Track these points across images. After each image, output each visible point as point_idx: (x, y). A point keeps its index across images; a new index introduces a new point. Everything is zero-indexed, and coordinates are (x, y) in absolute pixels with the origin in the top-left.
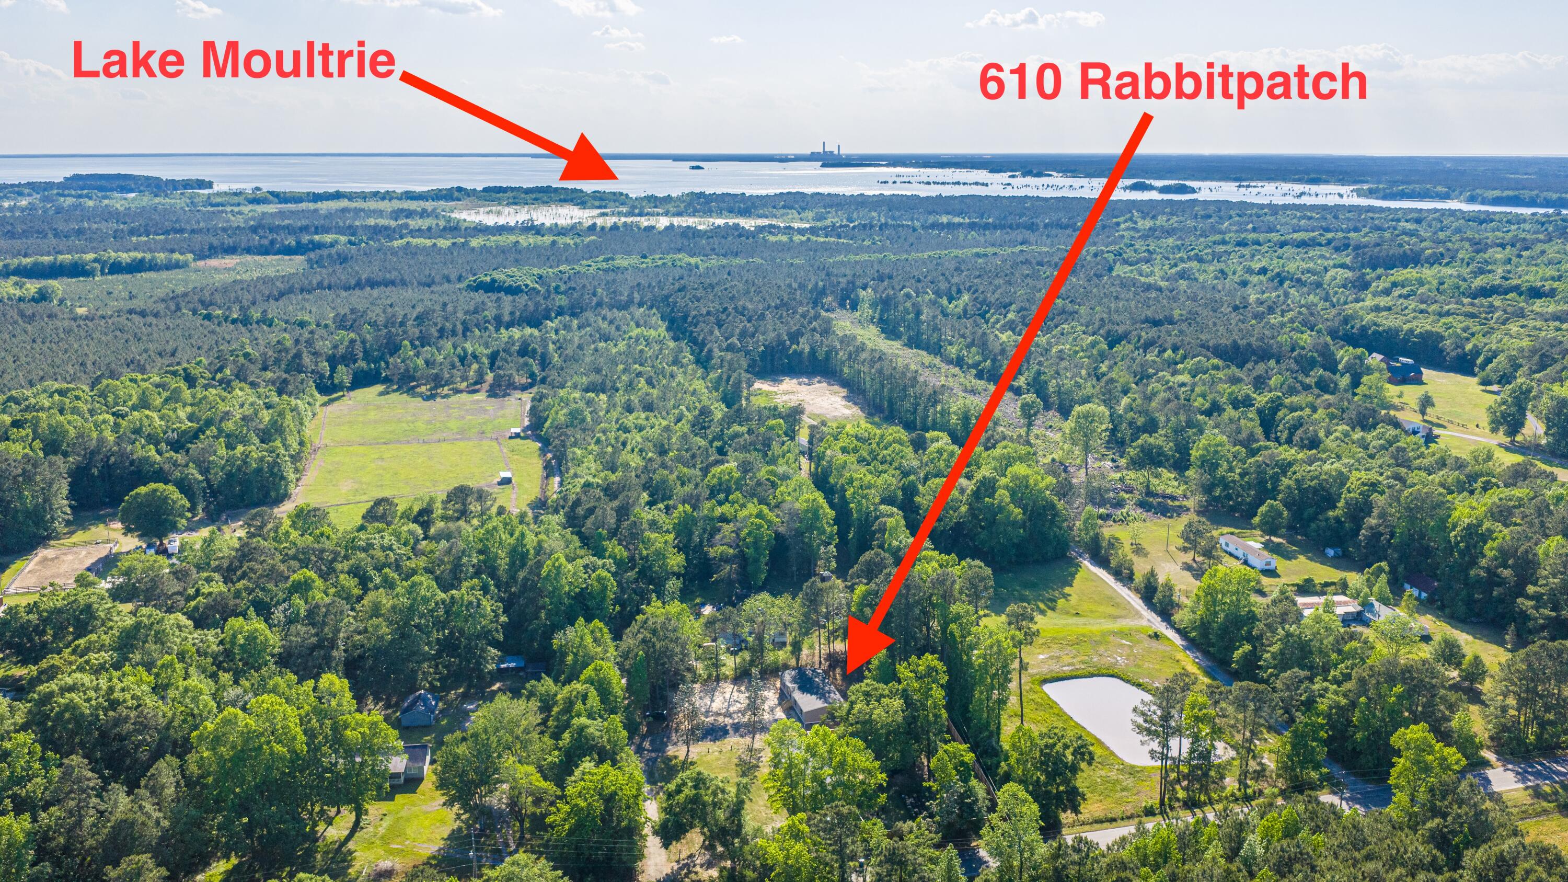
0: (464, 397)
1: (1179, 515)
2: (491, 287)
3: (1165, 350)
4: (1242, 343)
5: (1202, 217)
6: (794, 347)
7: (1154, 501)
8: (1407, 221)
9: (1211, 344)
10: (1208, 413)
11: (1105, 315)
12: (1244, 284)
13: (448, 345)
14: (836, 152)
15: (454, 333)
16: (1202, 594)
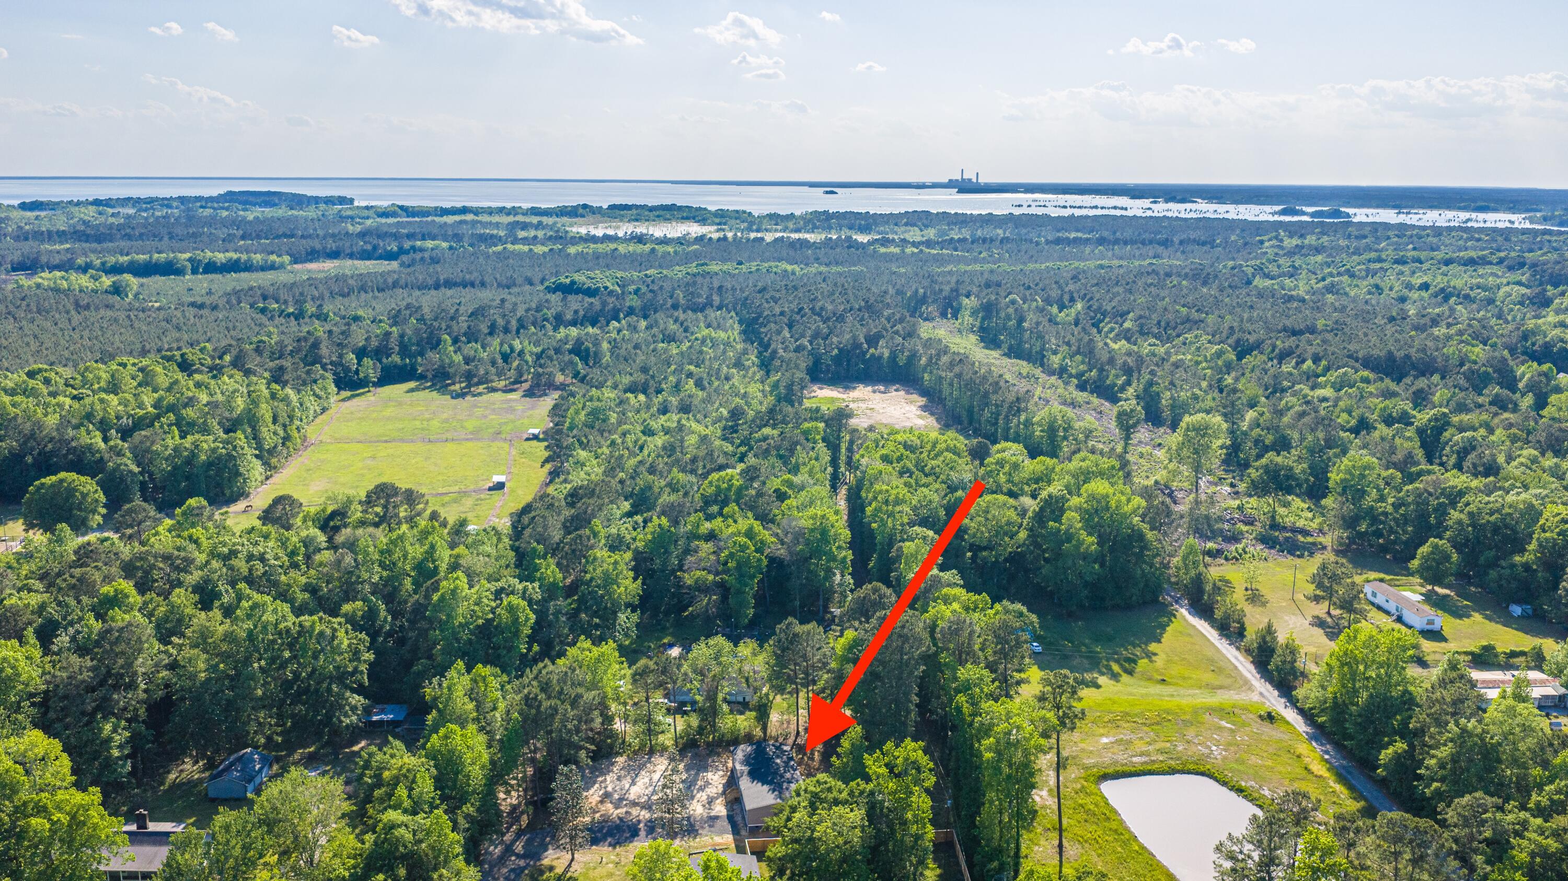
0: (498, 396)
1: (1311, 554)
2: (570, 289)
3: (1303, 361)
4: (1399, 354)
5: (1357, 237)
6: (872, 350)
7: (1281, 536)
9: (1360, 355)
10: (1356, 431)
11: (1235, 324)
12: (1403, 300)
13: (495, 342)
14: (974, 180)
15: (506, 330)
16: (1334, 663)
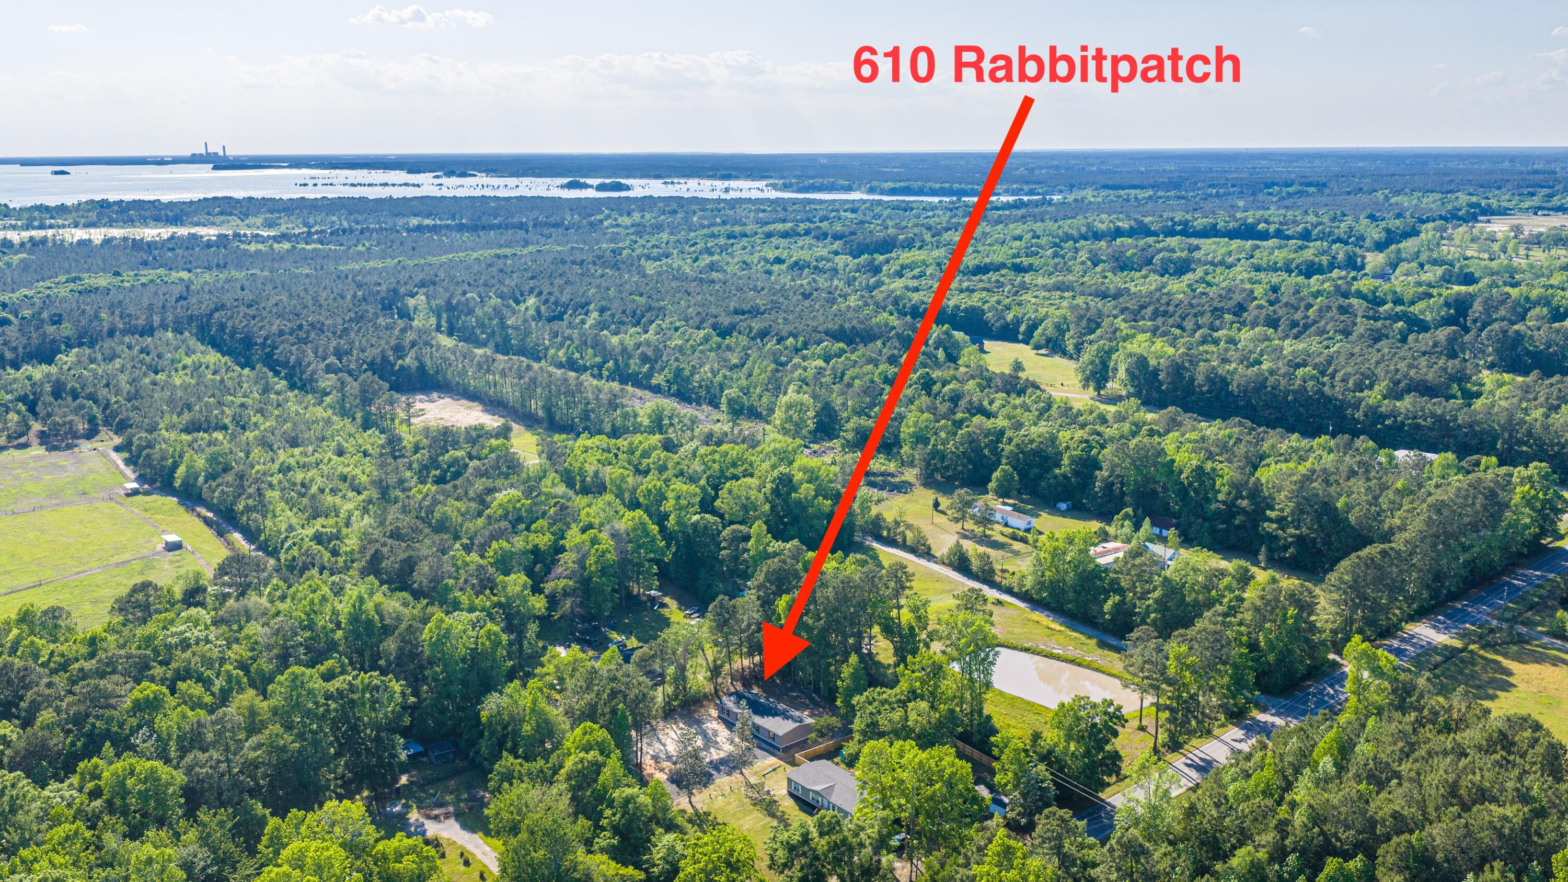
0: (15, 453)
1: (911, 490)
7: (876, 480)
8: (845, 211)
14: (221, 153)
